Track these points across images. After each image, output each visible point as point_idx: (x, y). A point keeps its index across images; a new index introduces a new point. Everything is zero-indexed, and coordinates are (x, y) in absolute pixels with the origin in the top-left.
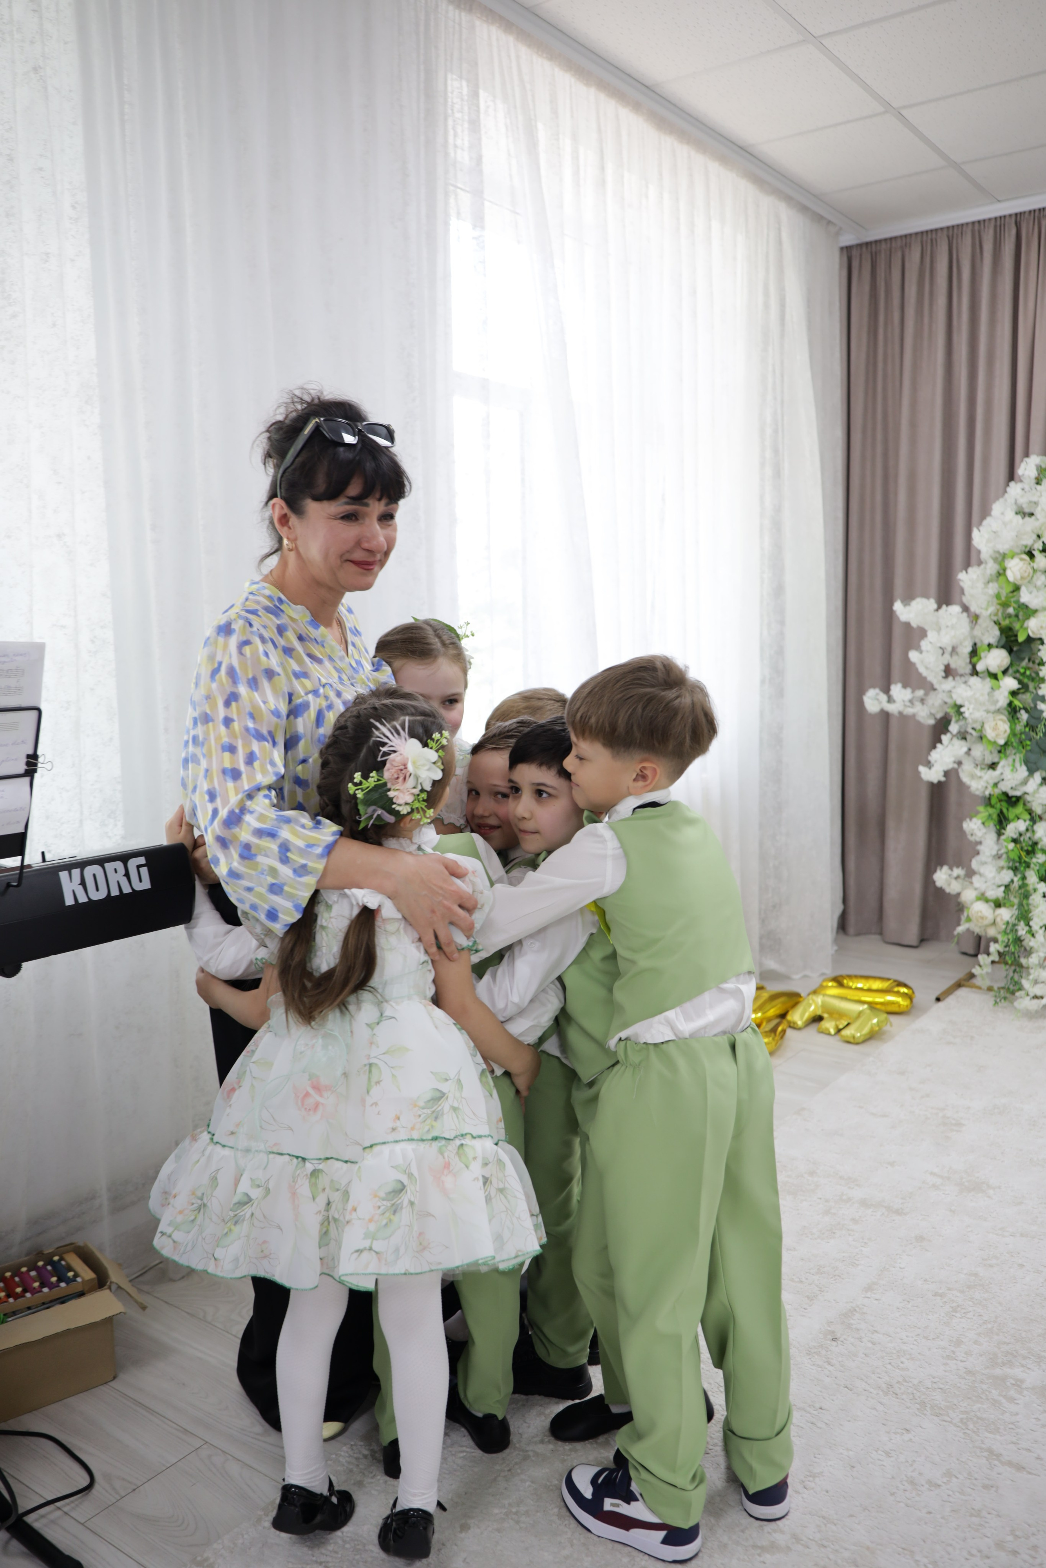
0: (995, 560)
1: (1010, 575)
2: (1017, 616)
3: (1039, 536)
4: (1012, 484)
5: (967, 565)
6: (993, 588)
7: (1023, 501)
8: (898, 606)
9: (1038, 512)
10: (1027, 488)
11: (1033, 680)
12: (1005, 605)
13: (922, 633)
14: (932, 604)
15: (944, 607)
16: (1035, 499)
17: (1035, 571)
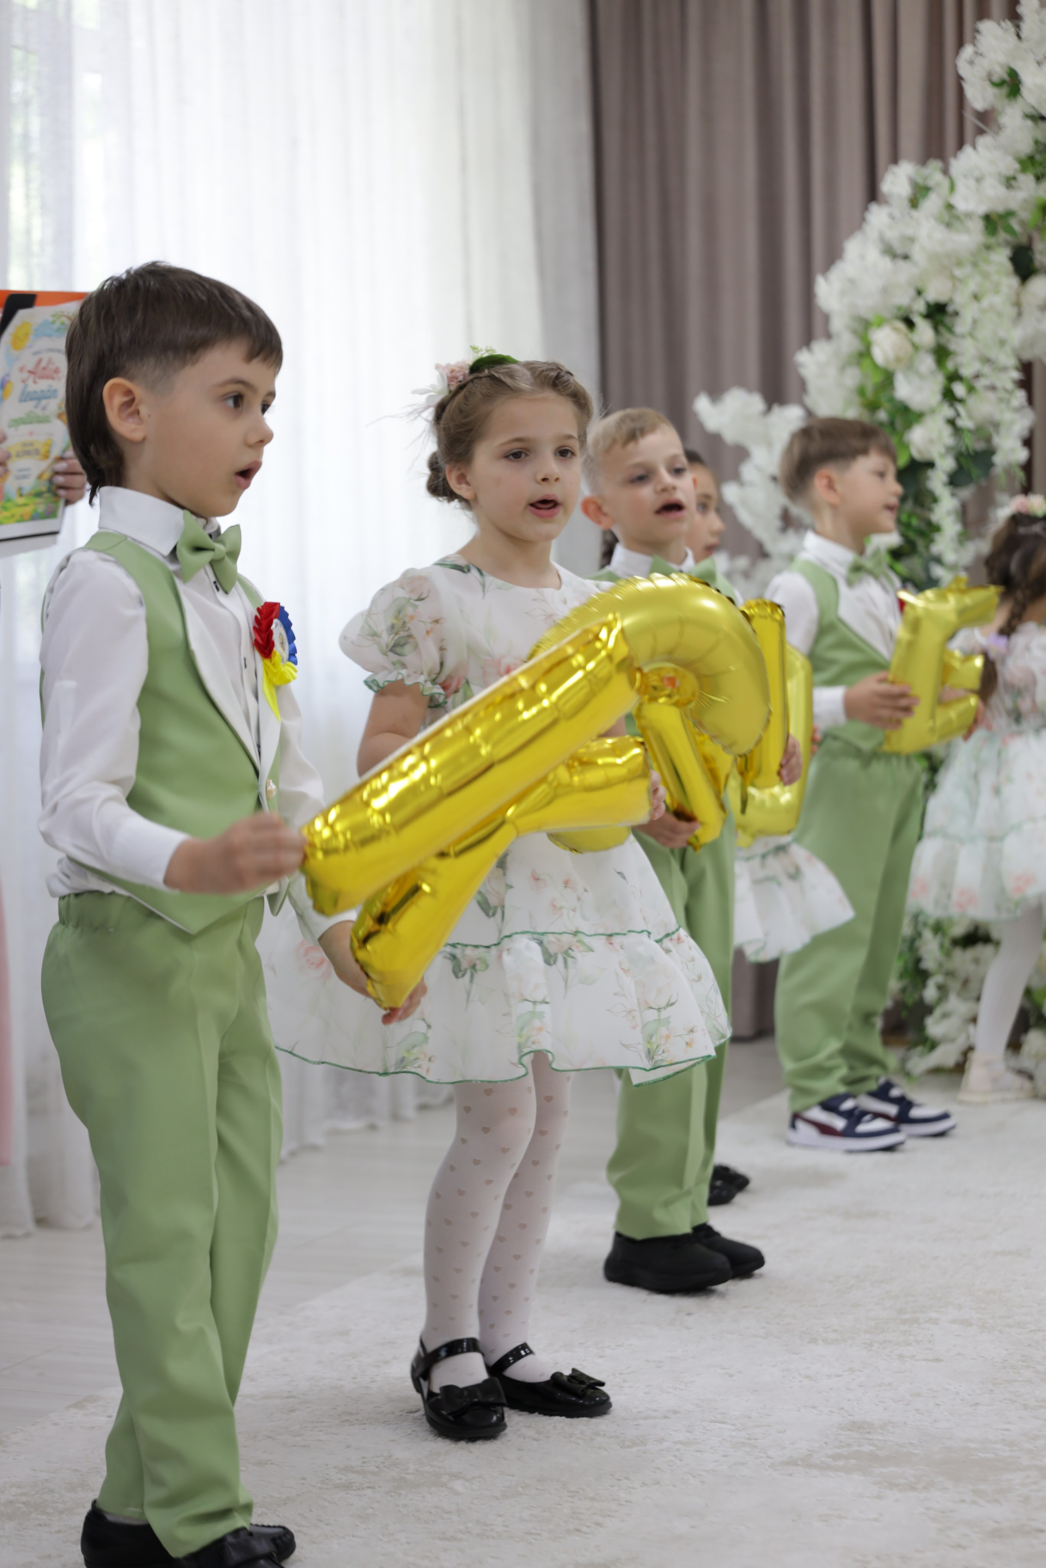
0: (855, 332)
1: (879, 355)
2: (892, 424)
3: (919, 293)
4: (874, 208)
5: (808, 339)
6: (852, 377)
7: (892, 235)
8: (702, 405)
9: (917, 253)
10: (897, 213)
11: (922, 534)
12: (873, 407)
13: (741, 453)
14: (757, 402)
15: (776, 409)
16: (909, 232)
17: (916, 347)
